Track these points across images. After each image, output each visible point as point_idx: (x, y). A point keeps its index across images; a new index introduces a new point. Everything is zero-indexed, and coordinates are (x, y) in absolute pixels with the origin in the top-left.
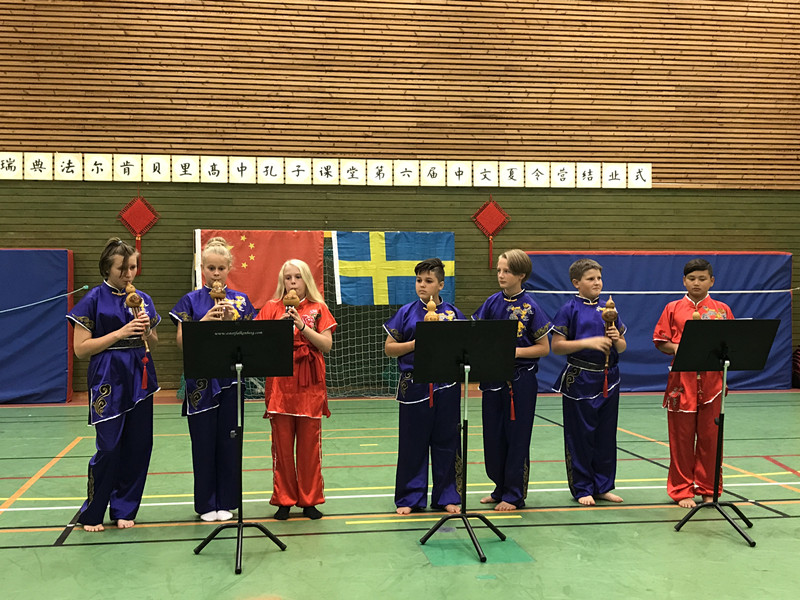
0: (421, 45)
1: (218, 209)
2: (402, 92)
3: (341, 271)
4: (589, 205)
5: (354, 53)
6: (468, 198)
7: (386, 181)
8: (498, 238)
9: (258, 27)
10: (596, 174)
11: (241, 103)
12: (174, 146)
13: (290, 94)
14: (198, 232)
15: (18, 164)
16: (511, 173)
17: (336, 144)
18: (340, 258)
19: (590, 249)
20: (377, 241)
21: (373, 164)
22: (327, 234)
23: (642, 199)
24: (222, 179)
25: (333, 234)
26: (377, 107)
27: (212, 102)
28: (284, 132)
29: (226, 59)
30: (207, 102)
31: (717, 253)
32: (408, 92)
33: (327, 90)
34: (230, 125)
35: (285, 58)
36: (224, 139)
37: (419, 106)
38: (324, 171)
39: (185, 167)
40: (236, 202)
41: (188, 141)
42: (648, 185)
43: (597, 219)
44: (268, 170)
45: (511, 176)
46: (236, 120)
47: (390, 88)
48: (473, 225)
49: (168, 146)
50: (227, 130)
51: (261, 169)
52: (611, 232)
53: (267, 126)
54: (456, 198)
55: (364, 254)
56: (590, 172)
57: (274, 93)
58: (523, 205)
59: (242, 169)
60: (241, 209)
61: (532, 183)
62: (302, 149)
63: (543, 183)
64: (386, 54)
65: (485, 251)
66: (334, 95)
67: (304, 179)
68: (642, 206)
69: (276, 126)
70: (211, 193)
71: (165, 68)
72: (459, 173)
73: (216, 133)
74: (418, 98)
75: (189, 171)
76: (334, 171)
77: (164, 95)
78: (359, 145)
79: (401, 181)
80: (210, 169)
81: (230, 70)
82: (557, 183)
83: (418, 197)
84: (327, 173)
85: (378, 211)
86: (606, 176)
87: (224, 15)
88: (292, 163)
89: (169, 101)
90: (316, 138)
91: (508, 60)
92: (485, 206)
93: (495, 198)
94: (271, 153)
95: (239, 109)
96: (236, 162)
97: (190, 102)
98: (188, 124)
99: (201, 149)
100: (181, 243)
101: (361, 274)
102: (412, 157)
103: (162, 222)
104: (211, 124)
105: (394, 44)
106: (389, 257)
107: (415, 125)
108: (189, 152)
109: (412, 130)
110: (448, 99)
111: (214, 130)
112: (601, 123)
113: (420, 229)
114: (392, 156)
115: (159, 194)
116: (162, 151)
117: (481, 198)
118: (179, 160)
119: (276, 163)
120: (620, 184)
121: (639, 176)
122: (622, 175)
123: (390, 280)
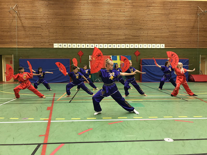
0: (126, 25)
2: (122, 33)
4: (154, 51)
5: (115, 27)
6: (133, 50)
8: (138, 57)
11: (96, 35)
14: (90, 56)
15: (62, 45)
16: (141, 46)
20: (118, 57)
25: (111, 56)
26: (118, 35)
29: (94, 28)
33: (110, 33)
42: (164, 48)
48: (134, 54)
49: (85, 42)
55: (116, 59)
56: (154, 46)
57: (102, 33)
58: (143, 51)
61: (144, 47)
65: (136, 59)
67: (106, 47)
68: (163, 51)
70: (92, 50)
71: (84, 30)
72: (132, 46)
74: (125, 34)
75: (88, 46)
77: (84, 34)
79: (122, 47)
80: (92, 46)
82: (148, 47)
83: (125, 50)
84: (110, 46)
85: (118, 52)
86: (157, 46)
90: (108, 41)
91: (140, 27)
96: (96, 45)
97: (88, 35)
99: (90, 43)
102: (124, 43)
106: (120, 60)
109: (124, 39)
110: (130, 34)
112: (156, 37)
114: (121, 43)
117: (136, 50)
119: (102, 45)
120: (159, 48)
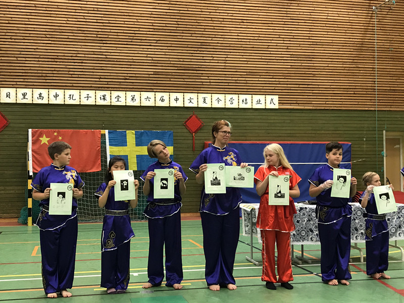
0: (155, 30)
1: (42, 117)
2: (146, 55)
3: (111, 152)
4: (246, 117)
5: (119, 34)
6: (181, 113)
7: (137, 103)
8: (198, 134)
9: (66, 19)
10: (249, 101)
11: (56, 60)
12: (18, 83)
13: (83, 55)
14: (30, 130)
16: (205, 100)
17: (109, 83)
18: (110, 145)
19: (246, 140)
20: (131, 136)
21: (130, 94)
22: (102, 132)
23: (273, 114)
24: (45, 101)
25: (106, 132)
27: (40, 60)
28: (80, 76)
29: (48, 36)
30: (37, 60)
31: (312, 142)
32: (149, 56)
33: (104, 54)
34: (50, 72)
35: (81, 36)
36: (46, 79)
37: (155, 63)
38: (102, 97)
39: (24, 95)
40: (53, 114)
41: (26, 80)
42: (277, 107)
43: (250, 124)
44: (71, 97)
45: (204, 102)
46: (53, 69)
47: (139, 53)
48: (184, 127)
49: (15, 83)
50: (48, 75)
51: (67, 96)
52: (257, 131)
53: (70, 73)
54: (175, 113)
55: (123, 143)
56: (246, 100)
57: (75, 55)
58: (211, 117)
59: (56, 96)
60: (55, 118)
61: (215, 105)
62: (90, 85)
63: (221, 105)
64: (137, 35)
65: (191, 142)
66: (108, 57)
67: (91, 102)
68: (273, 118)
69: (75, 73)
70: (39, 109)
71: (13, 40)
72: (177, 100)
73: (42, 76)
74: (154, 59)
75: (26, 97)
76: (108, 97)
77: (13, 56)
78: (122, 83)
79: (145, 103)
80: (38, 96)
81: (50, 42)
82: (229, 106)
83: (154, 112)
84: (104, 99)
85: (133, 119)
86: (255, 102)
87: (47, 12)
88: (84, 93)
89: (15, 59)
90: (98, 80)
91: (202, 40)
92: (190, 117)
93: (196, 113)
94: (72, 87)
95: (55, 63)
96: (53, 92)
97: (27, 59)
98: (26, 71)
99: (33, 85)
100: (21, 137)
101: (122, 154)
102: (151, 90)
103: (11, 125)
104: (39, 72)
105: (141, 29)
106: (137, 145)
107: (152, 73)
108: (26, 87)
109: (151, 76)
110: (170, 59)
111: (41, 75)
112: (252, 74)
113: (155, 129)
114: (140, 90)
115: (9, 109)
116: (11, 86)
117: (189, 113)
118: (21, 91)
119: (75, 93)
120: (262, 106)
121: (271, 102)
122: (263, 101)
123: (138, 156)
